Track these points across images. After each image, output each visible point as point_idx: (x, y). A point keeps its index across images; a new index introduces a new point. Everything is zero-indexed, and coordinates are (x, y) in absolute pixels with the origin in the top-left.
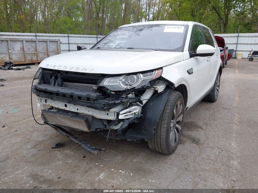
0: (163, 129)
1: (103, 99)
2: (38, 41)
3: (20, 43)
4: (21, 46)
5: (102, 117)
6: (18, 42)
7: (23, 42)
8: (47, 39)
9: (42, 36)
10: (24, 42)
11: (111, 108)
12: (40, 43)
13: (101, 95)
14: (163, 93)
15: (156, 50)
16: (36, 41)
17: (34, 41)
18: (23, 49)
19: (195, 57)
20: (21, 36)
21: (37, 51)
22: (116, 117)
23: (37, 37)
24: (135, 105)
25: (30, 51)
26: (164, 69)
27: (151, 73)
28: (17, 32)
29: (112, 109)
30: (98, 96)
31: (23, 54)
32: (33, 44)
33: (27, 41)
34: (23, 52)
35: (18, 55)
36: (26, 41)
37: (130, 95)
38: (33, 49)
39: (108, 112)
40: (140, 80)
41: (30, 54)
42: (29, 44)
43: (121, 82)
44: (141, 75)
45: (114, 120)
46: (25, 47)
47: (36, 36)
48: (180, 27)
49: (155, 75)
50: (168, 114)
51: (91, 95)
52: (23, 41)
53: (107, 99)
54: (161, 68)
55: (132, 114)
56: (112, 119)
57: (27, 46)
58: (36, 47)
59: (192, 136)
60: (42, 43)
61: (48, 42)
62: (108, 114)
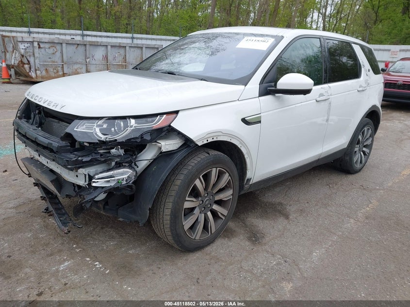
0: (167, 210)
1: (71, 153)
2: (130, 47)
3: (103, 48)
4: (104, 53)
5: (70, 178)
6: (101, 47)
7: (107, 48)
8: (143, 44)
9: (142, 39)
10: (109, 47)
11: (79, 168)
12: (132, 49)
13: (67, 146)
14: (175, 153)
15: (202, 80)
16: (125, 47)
17: (123, 47)
18: (106, 58)
19: (277, 95)
20: (112, 37)
21: (127, 61)
22: (87, 183)
23: (134, 40)
24: (124, 167)
25: (117, 61)
26: (180, 113)
27: (153, 119)
28: (109, 32)
29: (81, 169)
30: (61, 147)
31: (106, 66)
32: (122, 51)
33: (114, 46)
34: (105, 62)
35: (99, 67)
36: (112, 46)
37: (113, 151)
38: (121, 58)
39: (77, 174)
40: (129, 129)
41: (117, 66)
42: (116, 50)
43: (98, 130)
44: (133, 121)
45: (84, 186)
46: (109, 54)
47: (133, 38)
48: (266, 41)
49: (159, 123)
50: (177, 187)
51: (53, 145)
52: (107, 46)
53: (75, 153)
54: (177, 112)
55: (114, 180)
56: (81, 185)
57: (112, 53)
58: (125, 55)
59: (258, 227)
60: (136, 49)
61: (144, 49)
62: (77, 176)
